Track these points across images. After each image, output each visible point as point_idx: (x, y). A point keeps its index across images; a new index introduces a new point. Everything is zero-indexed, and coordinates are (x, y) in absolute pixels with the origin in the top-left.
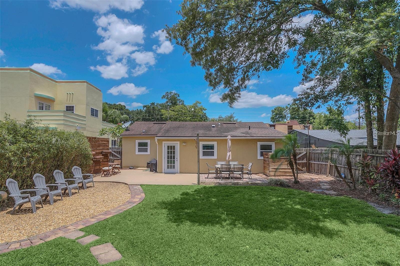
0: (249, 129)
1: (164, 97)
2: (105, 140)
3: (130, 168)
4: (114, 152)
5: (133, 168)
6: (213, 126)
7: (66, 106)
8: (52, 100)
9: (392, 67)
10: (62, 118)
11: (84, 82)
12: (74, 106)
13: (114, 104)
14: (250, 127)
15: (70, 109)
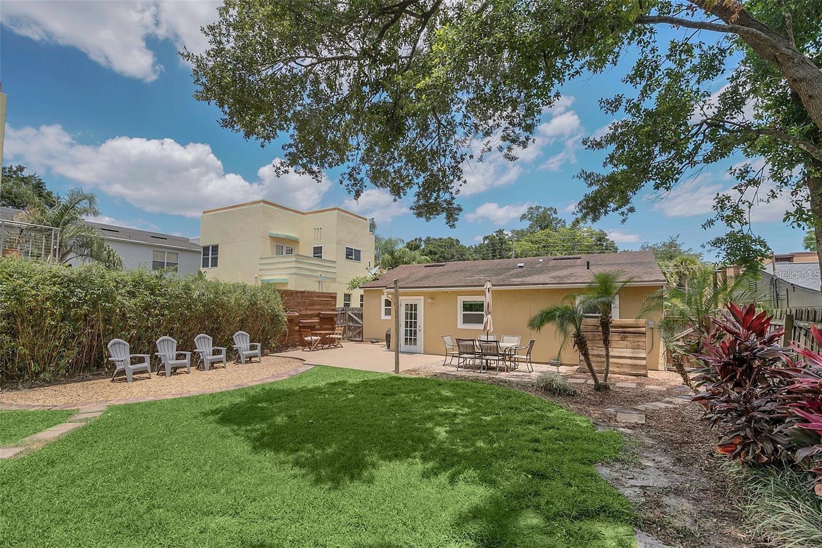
0: (588, 268)
1: (524, 217)
2: (327, 295)
3: (372, 342)
4: (355, 314)
5: (377, 342)
6: (519, 265)
7: (314, 248)
8: (295, 241)
9: (777, 52)
10: (294, 265)
11: (334, 209)
12: (321, 247)
13: (441, 239)
14: (588, 263)
15: (318, 251)
